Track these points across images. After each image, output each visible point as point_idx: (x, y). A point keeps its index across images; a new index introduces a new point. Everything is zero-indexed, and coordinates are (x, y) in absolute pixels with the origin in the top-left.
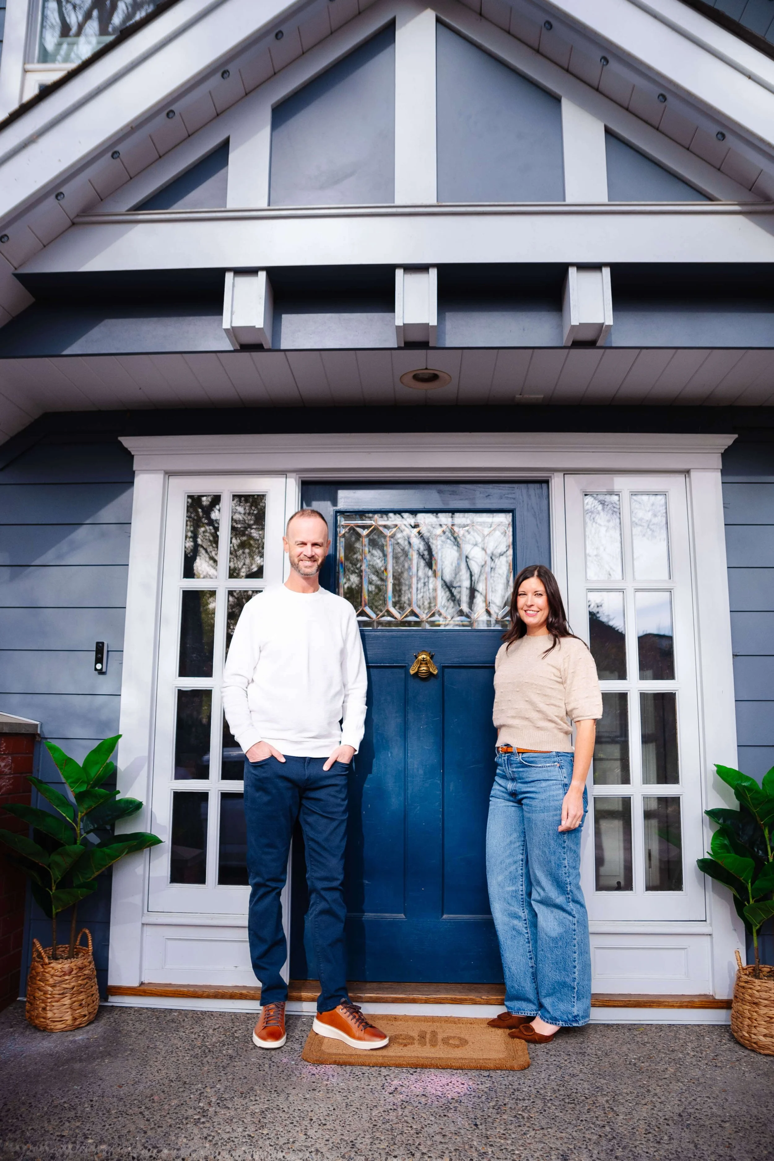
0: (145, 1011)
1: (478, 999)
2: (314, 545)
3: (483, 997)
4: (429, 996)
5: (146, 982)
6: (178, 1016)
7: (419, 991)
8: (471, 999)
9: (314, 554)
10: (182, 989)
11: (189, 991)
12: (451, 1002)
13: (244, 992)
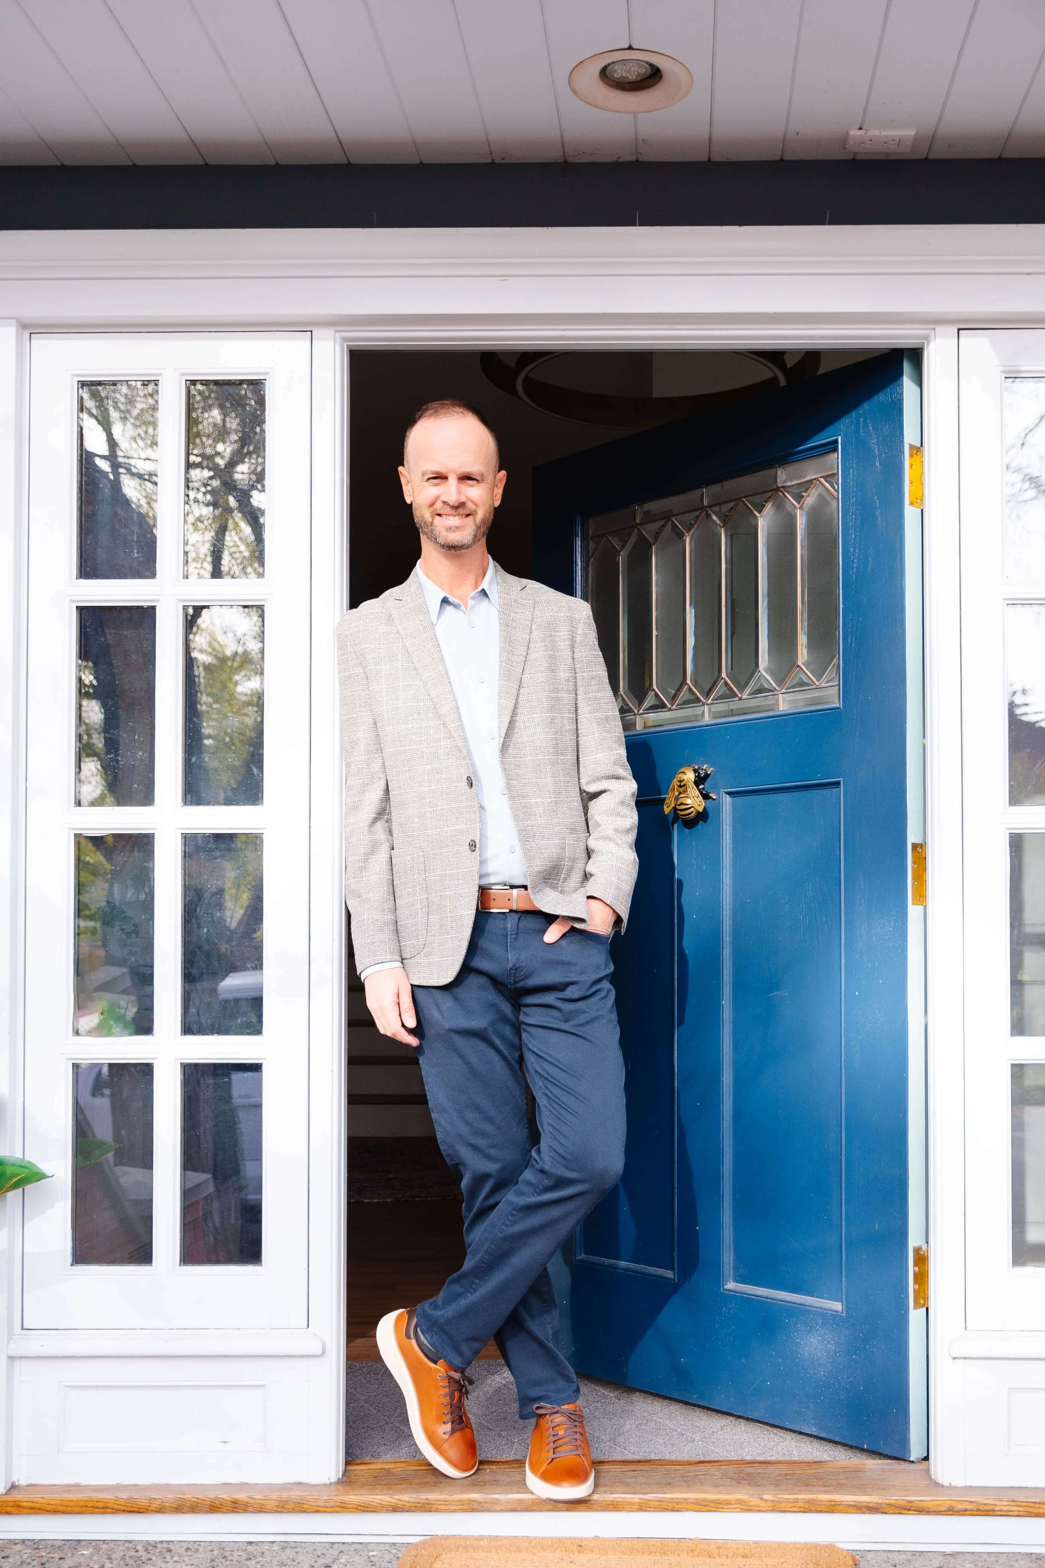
0: (18, 1548)
1: (755, 1501)
2: (466, 478)
3: (766, 1497)
4: (647, 1497)
5: (23, 1482)
6: (92, 1555)
7: (627, 1485)
8: (739, 1502)
9: (463, 499)
10: (101, 1496)
11: (117, 1499)
12: (694, 1507)
13: (242, 1496)
